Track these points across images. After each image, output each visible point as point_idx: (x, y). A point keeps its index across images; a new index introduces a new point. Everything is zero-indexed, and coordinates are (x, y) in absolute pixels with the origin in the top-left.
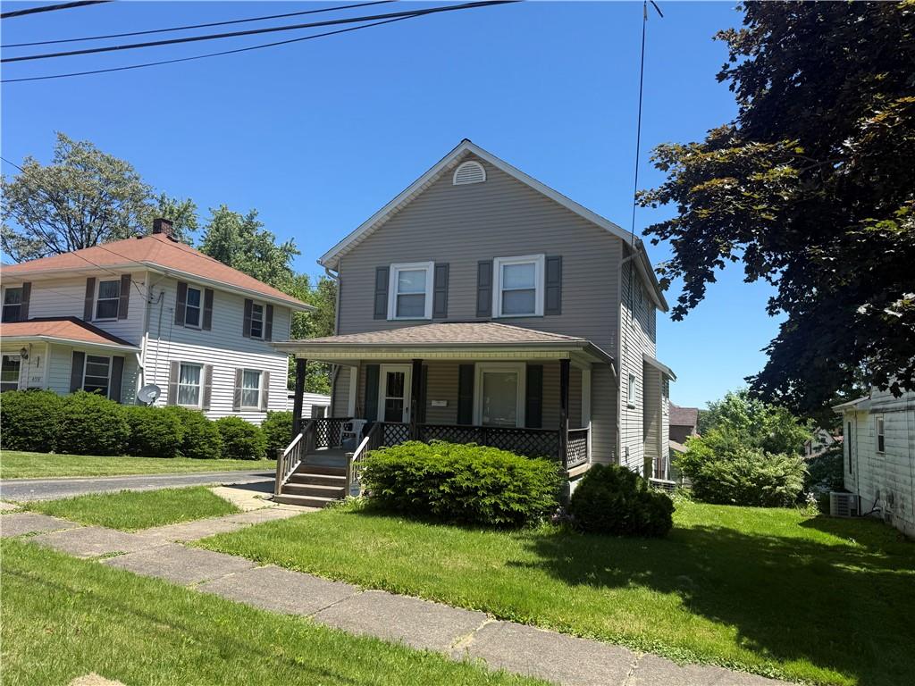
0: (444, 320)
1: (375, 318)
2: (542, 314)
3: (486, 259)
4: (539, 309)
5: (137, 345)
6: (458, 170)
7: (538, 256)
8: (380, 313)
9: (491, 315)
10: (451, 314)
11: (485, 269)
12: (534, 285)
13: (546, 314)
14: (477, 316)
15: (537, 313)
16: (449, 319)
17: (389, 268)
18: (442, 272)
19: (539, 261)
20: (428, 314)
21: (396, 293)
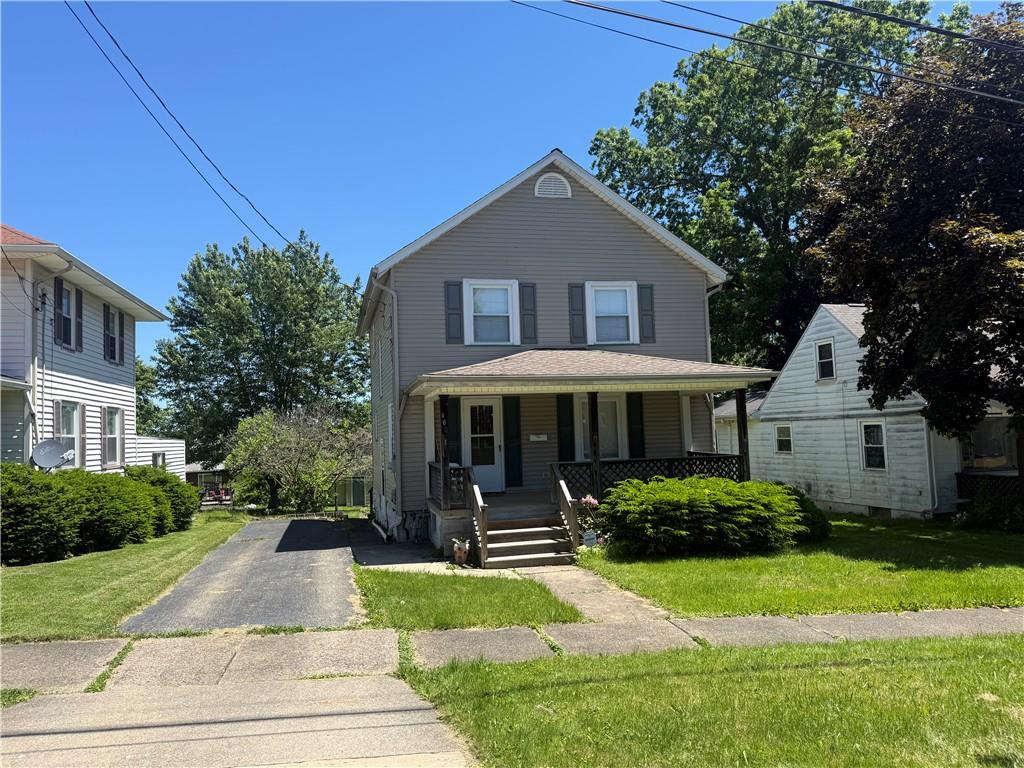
0: (534, 346)
1: (447, 343)
2: (638, 342)
3: (578, 282)
4: (635, 336)
5: (22, 378)
6: (538, 184)
7: (630, 283)
8: (455, 335)
9: (586, 342)
10: (542, 339)
11: (576, 294)
12: (627, 312)
13: (641, 341)
14: (571, 342)
15: (631, 341)
16: (539, 345)
17: (461, 283)
18: (528, 294)
19: (632, 288)
20: (515, 338)
21: (472, 314)
